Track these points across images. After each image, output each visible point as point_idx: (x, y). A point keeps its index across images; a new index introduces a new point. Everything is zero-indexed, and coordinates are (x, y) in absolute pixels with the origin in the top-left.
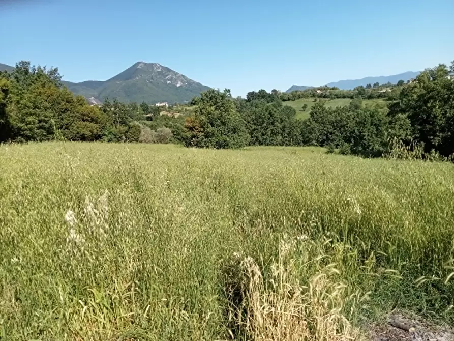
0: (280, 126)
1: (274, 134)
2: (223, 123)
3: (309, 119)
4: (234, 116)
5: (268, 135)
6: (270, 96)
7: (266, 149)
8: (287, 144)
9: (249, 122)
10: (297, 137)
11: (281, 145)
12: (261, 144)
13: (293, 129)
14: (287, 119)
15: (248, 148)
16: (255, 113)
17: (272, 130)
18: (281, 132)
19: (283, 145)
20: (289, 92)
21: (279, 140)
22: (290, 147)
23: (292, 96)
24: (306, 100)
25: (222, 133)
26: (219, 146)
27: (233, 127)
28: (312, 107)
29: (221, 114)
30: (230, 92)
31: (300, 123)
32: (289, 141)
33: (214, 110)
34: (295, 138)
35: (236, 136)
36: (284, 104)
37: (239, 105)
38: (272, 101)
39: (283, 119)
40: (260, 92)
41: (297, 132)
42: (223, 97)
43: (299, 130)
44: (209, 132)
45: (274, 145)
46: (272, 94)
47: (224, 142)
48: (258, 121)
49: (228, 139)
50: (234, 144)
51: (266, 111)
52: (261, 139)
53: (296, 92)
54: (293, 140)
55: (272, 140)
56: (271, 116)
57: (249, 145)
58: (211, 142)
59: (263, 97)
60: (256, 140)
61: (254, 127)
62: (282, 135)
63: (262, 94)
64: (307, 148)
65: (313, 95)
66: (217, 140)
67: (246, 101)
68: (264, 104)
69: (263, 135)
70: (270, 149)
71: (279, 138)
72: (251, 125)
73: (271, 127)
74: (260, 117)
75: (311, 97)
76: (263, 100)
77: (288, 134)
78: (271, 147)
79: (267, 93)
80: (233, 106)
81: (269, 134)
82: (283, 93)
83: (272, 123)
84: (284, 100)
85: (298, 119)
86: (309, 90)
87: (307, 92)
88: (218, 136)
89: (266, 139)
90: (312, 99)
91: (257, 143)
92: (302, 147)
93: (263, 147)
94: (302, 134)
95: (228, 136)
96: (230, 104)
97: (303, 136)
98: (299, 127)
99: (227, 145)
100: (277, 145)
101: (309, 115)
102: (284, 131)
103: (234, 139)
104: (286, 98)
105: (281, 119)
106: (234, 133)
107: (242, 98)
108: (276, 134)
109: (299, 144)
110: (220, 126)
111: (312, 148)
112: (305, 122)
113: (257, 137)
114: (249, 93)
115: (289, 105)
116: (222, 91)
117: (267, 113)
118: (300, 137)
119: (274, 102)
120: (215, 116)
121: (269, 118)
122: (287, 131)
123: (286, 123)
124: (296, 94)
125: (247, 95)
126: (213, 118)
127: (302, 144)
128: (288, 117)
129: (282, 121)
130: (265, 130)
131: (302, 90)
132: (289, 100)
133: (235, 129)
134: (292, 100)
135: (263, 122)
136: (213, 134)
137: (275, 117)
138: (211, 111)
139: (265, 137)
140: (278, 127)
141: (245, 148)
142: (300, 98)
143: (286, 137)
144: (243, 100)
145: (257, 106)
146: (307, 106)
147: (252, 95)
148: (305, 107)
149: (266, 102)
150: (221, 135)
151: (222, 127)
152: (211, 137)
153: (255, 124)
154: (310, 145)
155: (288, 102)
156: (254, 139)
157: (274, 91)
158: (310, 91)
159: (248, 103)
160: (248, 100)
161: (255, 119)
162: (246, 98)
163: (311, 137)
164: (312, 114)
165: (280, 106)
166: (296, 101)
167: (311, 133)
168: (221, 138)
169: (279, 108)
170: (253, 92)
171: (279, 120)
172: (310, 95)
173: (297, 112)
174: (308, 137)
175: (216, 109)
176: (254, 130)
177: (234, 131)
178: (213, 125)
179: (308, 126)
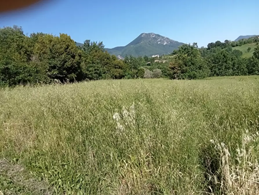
0: (231, 63)
1: (227, 68)
2: (193, 64)
3: (253, 57)
4: (200, 59)
5: (223, 70)
6: (223, 44)
7: (222, 78)
8: (236, 74)
9: (209, 62)
10: (243, 69)
11: (232, 75)
12: (218, 75)
13: (240, 65)
14: (236, 58)
15: (209, 78)
16: (213, 56)
17: (225, 66)
18: (232, 67)
19: (233, 75)
20: (237, 41)
21: (230, 72)
22: (239, 76)
23: (239, 43)
24: (249, 44)
25: (192, 70)
26: (191, 77)
27: (199, 66)
28: (255, 49)
29: (191, 58)
30: (197, 44)
31: (246, 60)
32: (238, 73)
33: (187, 56)
34: (242, 70)
35: (201, 71)
36: (233, 49)
37: (203, 52)
38: (225, 48)
39: (233, 58)
40: (216, 42)
41: (244, 66)
42: (192, 48)
43: (245, 65)
44: (184, 70)
45: (227, 76)
46: (225, 43)
47: (194, 75)
48: (216, 61)
49: (196, 73)
50: (200, 76)
51: (221, 54)
52: (218, 72)
53: (242, 40)
54: (241, 72)
55: (226, 72)
56: (225, 57)
57: (210, 76)
58: (185, 76)
59: (219, 45)
60: (215, 73)
61: (213, 65)
62: (232, 69)
63: (218, 44)
64: (251, 76)
65: (256, 40)
66: (189, 74)
67: (207, 49)
68: (219, 50)
69: (219, 69)
70: (224, 78)
71: (231, 71)
72: (211, 64)
73: (225, 64)
74: (217, 58)
75: (254, 42)
76: (218, 47)
77: (236, 68)
78: (225, 77)
79: (221, 43)
80: (199, 53)
81: (224, 68)
82: (233, 42)
83: (226, 62)
84: (233, 46)
85: (244, 58)
86: (252, 38)
87: (251, 39)
88: (189, 72)
89: (222, 72)
90: (255, 44)
91: (215, 75)
92: (247, 77)
93: (219, 77)
94: (247, 67)
95: (196, 72)
96: (197, 52)
97: (248, 69)
98: (245, 63)
99: (196, 77)
100: (229, 75)
101: (252, 55)
102: (234, 66)
103: (200, 73)
104: (234, 45)
105: (232, 58)
106: (200, 69)
107: (205, 47)
108: (229, 68)
109: (245, 74)
110: (190, 66)
111: (255, 76)
112: (249, 59)
113: (215, 71)
114: (209, 44)
115: (237, 49)
116: (191, 45)
117: (222, 55)
118: (246, 70)
119: (226, 48)
120: (188, 60)
121: (223, 59)
122: (236, 66)
123: (235, 61)
124: (242, 42)
125: (208, 46)
126: (186, 61)
127: (247, 74)
128: (237, 57)
129: (232, 60)
130: (220, 66)
131: (247, 38)
132: (237, 45)
133: (201, 67)
134: (239, 46)
135: (219, 61)
136: (186, 71)
137: (227, 58)
138: (185, 57)
139: (221, 71)
140: (229, 63)
141: (207, 78)
142: (245, 43)
143: (236, 70)
144: (205, 49)
145: (214, 52)
146: (250, 48)
147: (211, 45)
148: (249, 49)
149: (221, 49)
150: (192, 71)
151: (192, 66)
152: (185, 73)
153: (214, 63)
154: (253, 74)
155: (236, 47)
156: (213, 72)
157: (226, 41)
158: (253, 38)
159: (208, 50)
160: (209, 49)
161: (214, 60)
162: (207, 47)
163: (254, 69)
164: (255, 54)
165: (231, 50)
166: (242, 46)
167: (254, 66)
168: (192, 74)
169: (230, 52)
170: (212, 43)
171: (230, 59)
172: (253, 41)
173: (243, 53)
174: (252, 69)
175: (188, 55)
176: (213, 67)
177: (200, 68)
178: (186, 66)
179: (252, 62)
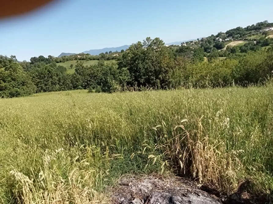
0: (57, 78)
1: (53, 84)
2: (14, 80)
3: (75, 73)
4: (21, 74)
5: (49, 85)
6: (47, 59)
7: (49, 94)
8: (63, 89)
9: (34, 77)
10: (69, 85)
11: (59, 91)
12: (45, 91)
13: (65, 80)
14: (61, 74)
15: (35, 94)
16: (37, 71)
17: (51, 82)
18: (57, 82)
19: (60, 90)
20: (60, 57)
21: (57, 88)
22: (65, 91)
23: (62, 59)
24: (72, 61)
25: (13, 86)
26: (12, 95)
27: (22, 81)
28: (76, 66)
29: (11, 73)
30: (15, 57)
31: (70, 76)
32: (64, 88)
33: (4, 70)
34: (68, 85)
35: (25, 87)
36: (58, 64)
37: (25, 66)
38: (49, 63)
39: (58, 74)
40: (39, 57)
41: (68, 82)
42: (10, 61)
43: (69, 80)
44: (2, 87)
45: (54, 91)
46: (48, 59)
47: (16, 92)
48: (41, 76)
49: (19, 90)
50: (24, 93)
51: (46, 70)
52: (45, 88)
53: (65, 57)
54: (67, 87)
55: (53, 88)
56: (50, 72)
57: (36, 92)
58: (5, 93)
59: (42, 60)
60: (41, 89)
61: (38, 80)
62: (59, 84)
63: (41, 59)
64: (76, 91)
65: (76, 58)
66: (10, 92)
67: (31, 63)
68: (43, 65)
69: (46, 85)
70: (52, 94)
71: (58, 86)
72: (37, 80)
73: (51, 80)
74: (42, 74)
75: (75, 60)
76: (42, 62)
77: (62, 83)
78: (53, 92)
79: (45, 58)
80: (20, 67)
81: (50, 84)
82: (56, 58)
83: (51, 77)
84: (57, 62)
85: (68, 73)
86: (72, 56)
87: (72, 57)
88: (10, 89)
89: (48, 88)
90: (76, 61)
91: (42, 91)
92: (73, 91)
93: (47, 93)
94: (72, 82)
95: (19, 88)
96: (17, 66)
97: (73, 84)
98: (69, 79)
99: (19, 94)
100: (56, 91)
101: (75, 71)
102: (60, 81)
103: (24, 90)
104: (58, 61)
105: (57, 74)
106: (23, 85)
107: (27, 61)
108: (55, 84)
109: (71, 89)
110: (11, 81)
111: (79, 90)
112: (73, 75)
113: (42, 87)
114: (32, 58)
115: (61, 65)
116: (9, 57)
117: (47, 71)
118: (71, 85)
119: (51, 64)
120: (6, 75)
121: (48, 74)
122: (62, 81)
123: (60, 77)
124: (64, 58)
125: (30, 60)
126: (4, 76)
127: (73, 88)
128: (62, 73)
129: (57, 76)
130: (46, 82)
131: (69, 55)
132: (61, 62)
133: (24, 83)
134: (63, 62)
135: (45, 77)
136: (6, 88)
137: (52, 73)
138: (2, 71)
139: (47, 87)
140: (55, 79)
141: (34, 95)
142: (67, 60)
143: (62, 85)
144: (27, 63)
145: (39, 67)
146: (73, 65)
147: (34, 60)
148: (72, 66)
149: (45, 64)
150: (13, 88)
151: (12, 82)
152: (4, 90)
153: (39, 78)
154: (77, 89)
155: (60, 63)
156: (40, 88)
157: (49, 56)
158: (74, 56)
159: (32, 65)
160: (32, 63)
161: (39, 75)
162: (30, 62)
163: (77, 84)
164: (76, 70)
166: (65, 62)
167: (77, 82)
168: (14, 90)
169: (55, 67)
170: (35, 57)
171: (55, 75)
172: (74, 59)
173: (67, 69)
174: (76, 84)
175: (6, 70)
176: (39, 82)
177: (23, 84)
178: (5, 82)
179: (75, 77)
